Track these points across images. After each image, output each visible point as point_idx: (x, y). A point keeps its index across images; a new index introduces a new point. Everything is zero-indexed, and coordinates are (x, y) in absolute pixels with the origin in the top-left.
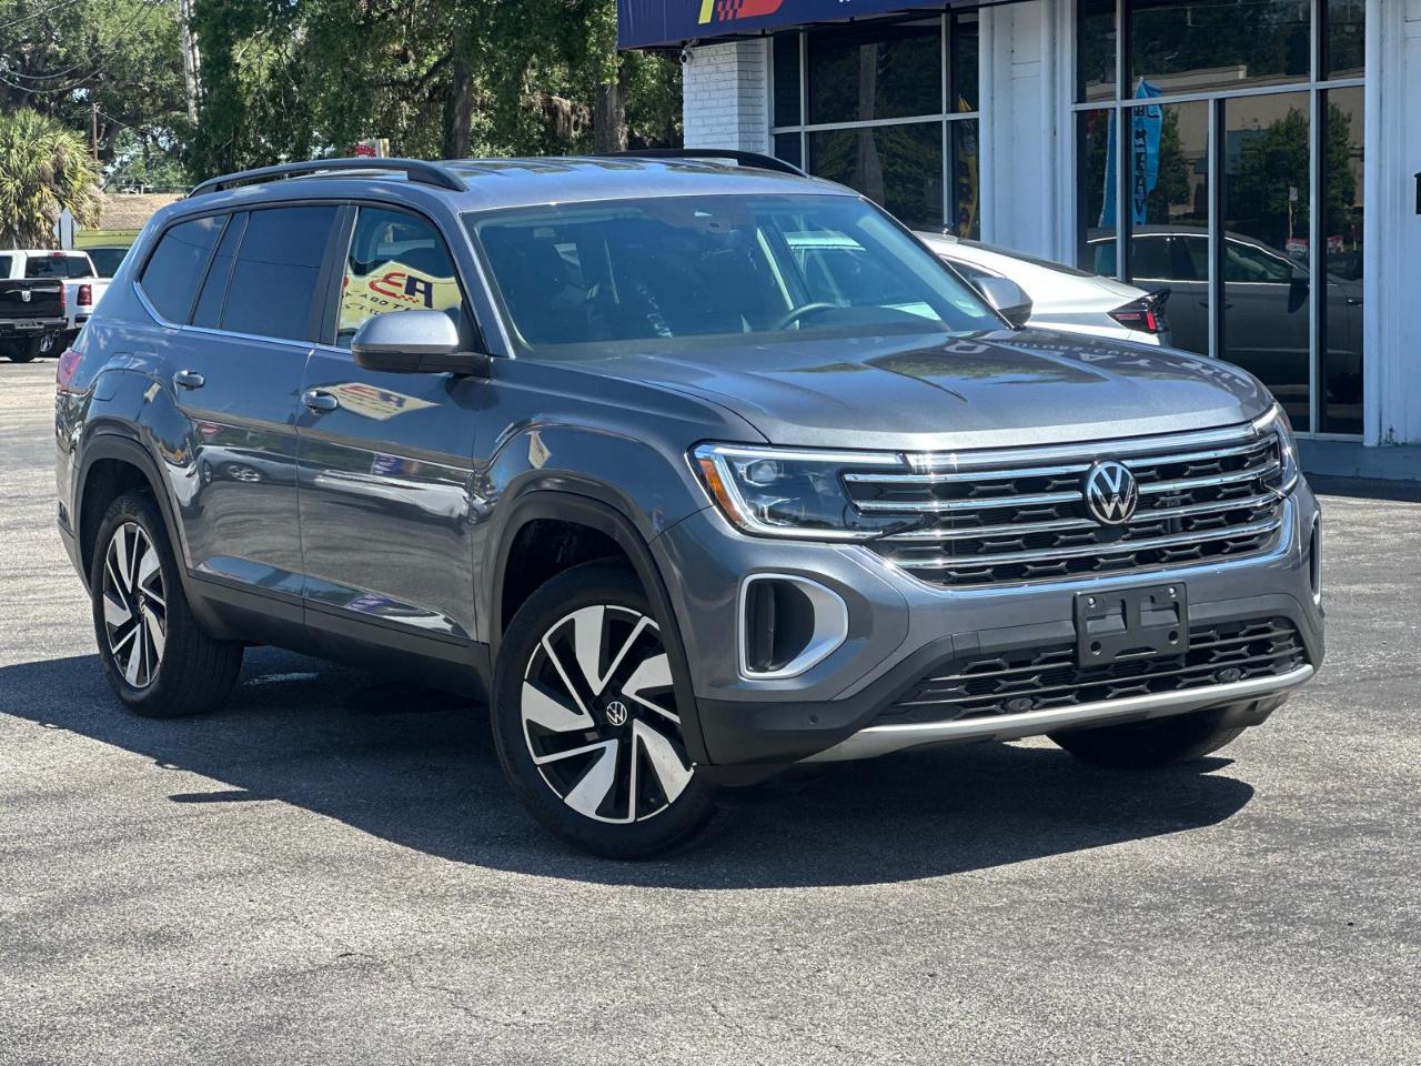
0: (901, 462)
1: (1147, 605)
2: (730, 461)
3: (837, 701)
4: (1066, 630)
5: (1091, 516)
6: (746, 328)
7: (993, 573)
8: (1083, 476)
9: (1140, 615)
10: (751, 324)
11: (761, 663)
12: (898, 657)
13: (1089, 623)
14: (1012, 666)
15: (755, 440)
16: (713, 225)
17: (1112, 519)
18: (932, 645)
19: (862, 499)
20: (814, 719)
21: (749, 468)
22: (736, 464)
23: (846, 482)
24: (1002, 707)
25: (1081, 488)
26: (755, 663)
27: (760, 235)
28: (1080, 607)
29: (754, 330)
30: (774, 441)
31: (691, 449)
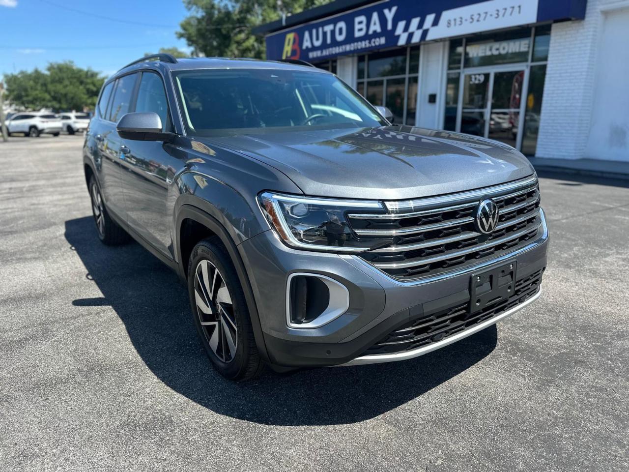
0: (381, 207)
1: (501, 274)
2: (281, 203)
3: (342, 343)
4: (465, 296)
5: (478, 231)
6: (292, 124)
7: (430, 267)
8: (475, 208)
9: (498, 279)
10: (294, 122)
11: (299, 318)
12: (378, 321)
13: (477, 289)
14: (438, 317)
15: (295, 192)
16: (278, 80)
17: (487, 231)
18: (398, 314)
19: (358, 228)
20: (329, 352)
21: (292, 208)
22: (285, 205)
23: (350, 219)
24: (431, 339)
25: (474, 214)
26: (295, 320)
27: (297, 91)
28: (474, 282)
29: (295, 125)
30: (307, 193)
31: (259, 194)
